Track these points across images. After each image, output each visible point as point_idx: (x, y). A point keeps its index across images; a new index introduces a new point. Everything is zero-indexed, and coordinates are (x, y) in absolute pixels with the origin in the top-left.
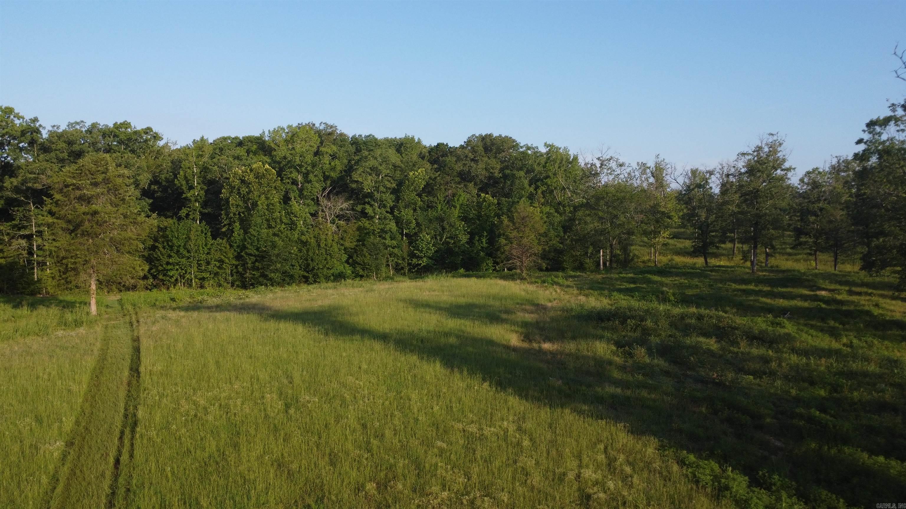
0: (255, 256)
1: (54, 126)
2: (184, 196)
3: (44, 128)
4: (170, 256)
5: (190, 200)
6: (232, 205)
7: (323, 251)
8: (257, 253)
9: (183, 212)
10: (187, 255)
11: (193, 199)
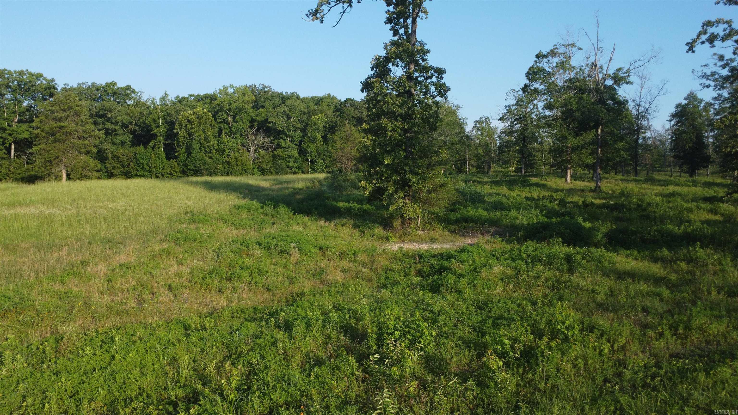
0: (193, 170)
1: (65, 84)
2: (153, 132)
3: (58, 85)
4: (138, 171)
5: (156, 136)
6: (181, 137)
7: (240, 168)
8: (194, 168)
9: (152, 143)
10: (148, 169)
11: (159, 134)
